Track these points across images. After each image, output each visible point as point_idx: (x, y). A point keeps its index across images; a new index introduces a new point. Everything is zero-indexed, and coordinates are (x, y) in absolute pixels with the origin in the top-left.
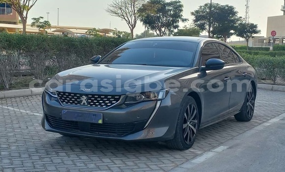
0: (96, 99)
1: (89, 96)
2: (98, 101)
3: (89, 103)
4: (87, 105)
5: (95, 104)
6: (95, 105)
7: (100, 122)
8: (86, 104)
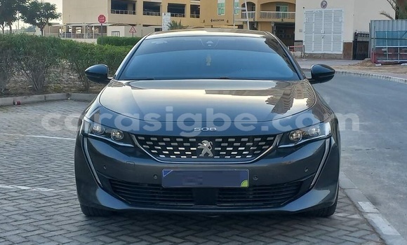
0: (231, 144)
1: (217, 140)
2: (236, 149)
3: (217, 153)
4: (213, 157)
5: (229, 153)
6: (230, 155)
7: (245, 184)
8: (211, 155)
